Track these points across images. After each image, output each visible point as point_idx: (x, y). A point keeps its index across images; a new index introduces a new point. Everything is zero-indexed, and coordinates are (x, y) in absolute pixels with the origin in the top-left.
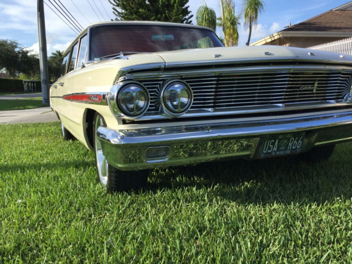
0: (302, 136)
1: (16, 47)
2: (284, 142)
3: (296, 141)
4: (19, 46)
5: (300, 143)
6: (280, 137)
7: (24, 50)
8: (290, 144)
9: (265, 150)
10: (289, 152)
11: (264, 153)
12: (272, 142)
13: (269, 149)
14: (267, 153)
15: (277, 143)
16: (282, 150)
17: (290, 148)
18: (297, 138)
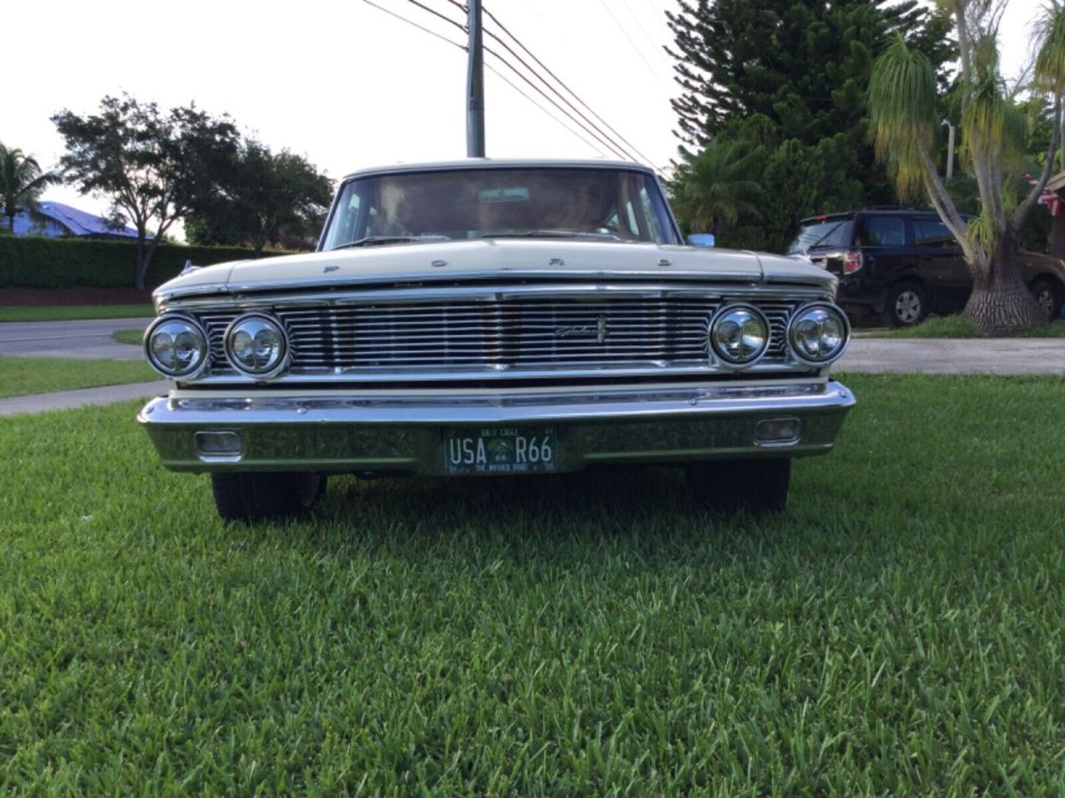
0: (546, 435)
2: (499, 444)
3: (534, 445)
5: (546, 451)
6: (487, 433)
8: (518, 451)
9: (456, 458)
10: (523, 468)
11: (453, 465)
12: (468, 443)
13: (465, 456)
14: (462, 464)
15: (481, 445)
16: (501, 462)
17: (525, 460)
18: (534, 439)
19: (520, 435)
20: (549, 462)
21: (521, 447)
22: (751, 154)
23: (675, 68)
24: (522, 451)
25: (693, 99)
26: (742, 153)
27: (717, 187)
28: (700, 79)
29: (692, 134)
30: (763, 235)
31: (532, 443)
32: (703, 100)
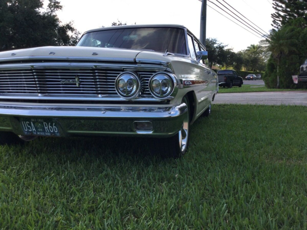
0: (53, 122)
1: (215, 43)
2: (38, 124)
4: (217, 42)
5: (55, 128)
6: (33, 120)
7: (221, 45)
8: (45, 128)
9: (26, 129)
10: (49, 134)
11: (26, 131)
12: (28, 123)
13: (28, 128)
14: (28, 131)
15: (32, 125)
16: (40, 131)
17: (49, 131)
18: (50, 123)
19: (45, 121)
20: (57, 133)
21: (46, 126)
22: (296, 30)
23: (273, 4)
24: (47, 128)
25: (278, 13)
26: (292, 30)
27: (281, 41)
28: (281, 7)
29: (277, 25)
30: (298, 58)
31: (49, 125)
32: (282, 14)
